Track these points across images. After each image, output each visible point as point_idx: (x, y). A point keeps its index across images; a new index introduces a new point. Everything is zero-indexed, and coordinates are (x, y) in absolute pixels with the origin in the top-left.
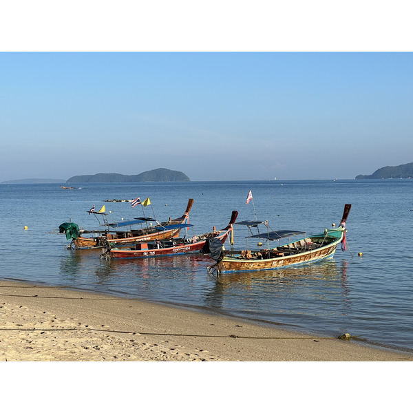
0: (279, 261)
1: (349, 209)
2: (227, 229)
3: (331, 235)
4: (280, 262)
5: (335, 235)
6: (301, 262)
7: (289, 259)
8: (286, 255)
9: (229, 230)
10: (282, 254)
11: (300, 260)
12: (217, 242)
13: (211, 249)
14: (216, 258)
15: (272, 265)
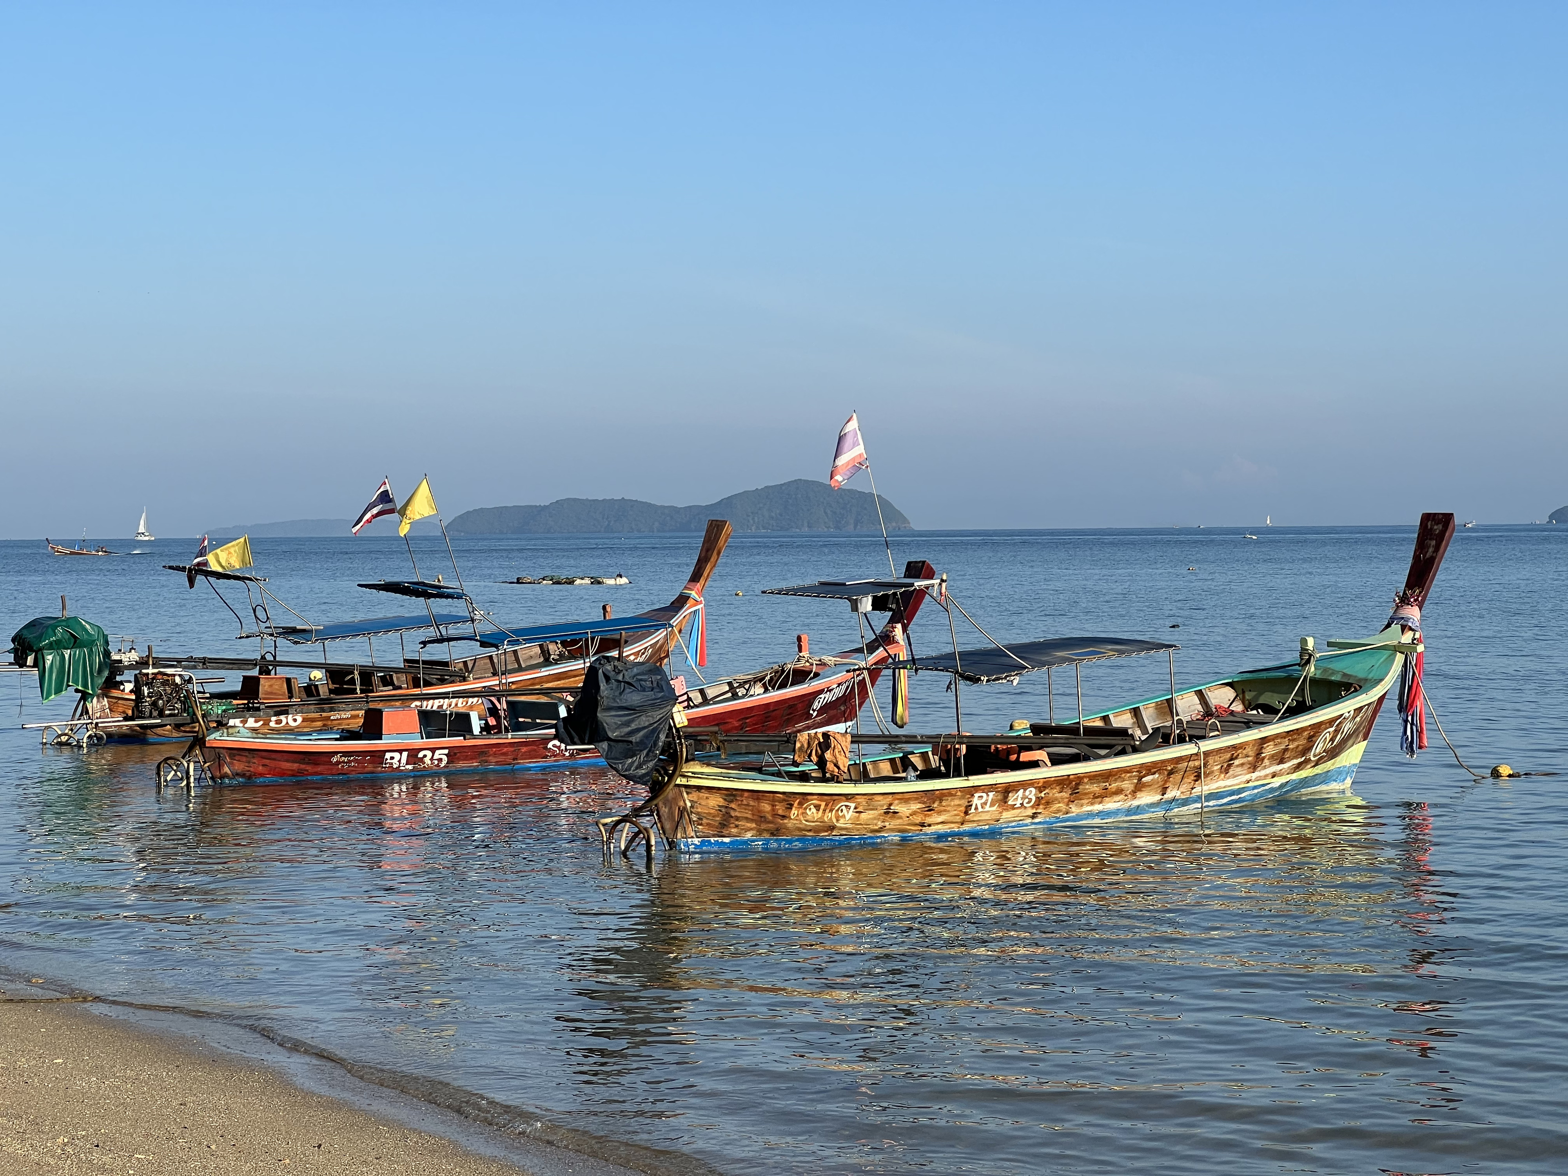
0: (1007, 790)
1: (1440, 538)
2: (867, 649)
3: (1337, 666)
4: (1015, 799)
5: (1356, 668)
6: (1146, 798)
7: (1072, 785)
8: (1056, 760)
9: (884, 650)
10: (1041, 755)
11: (1139, 787)
12: (645, 681)
13: (608, 720)
14: (640, 766)
15: (966, 813)
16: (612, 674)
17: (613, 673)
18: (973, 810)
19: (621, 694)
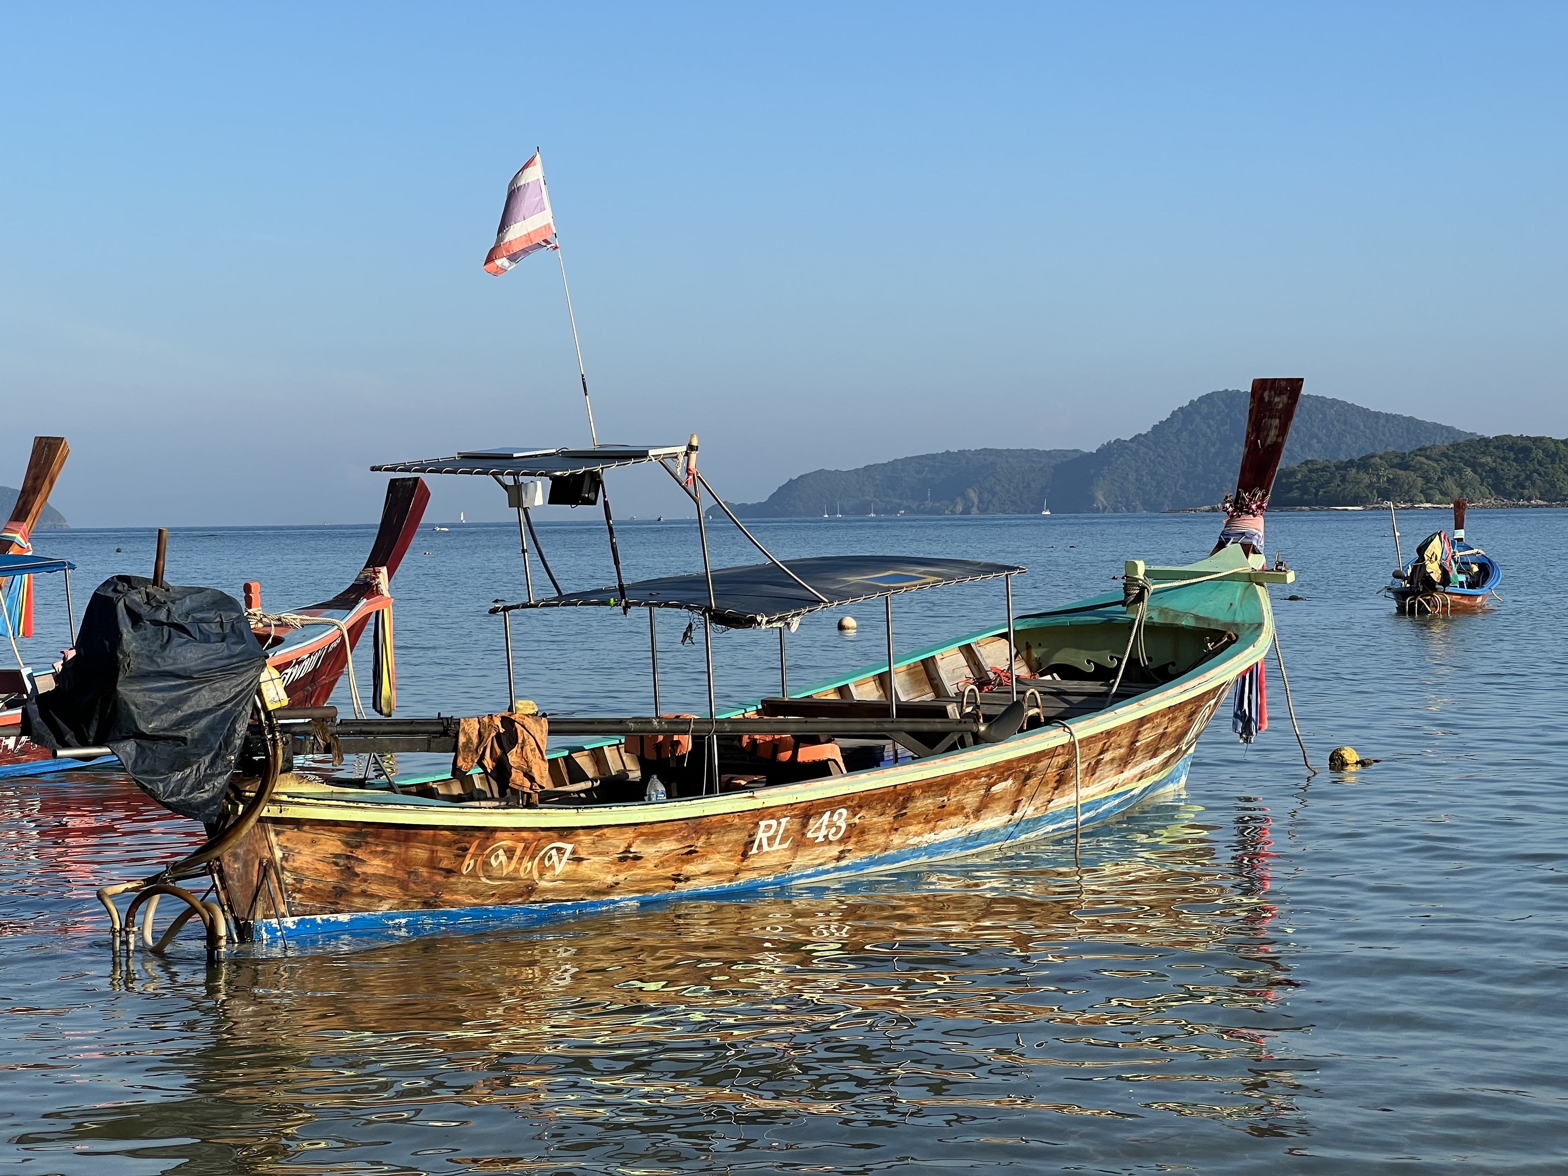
0: (806, 811)
2: (345, 601)
3: (1184, 604)
4: (820, 827)
5: (1210, 608)
7: (899, 801)
9: (363, 607)
10: (831, 751)
11: (985, 802)
12: (208, 621)
13: (140, 698)
14: (198, 786)
15: (745, 855)
16: (145, 610)
17: (148, 608)
18: (754, 851)
19: (163, 647)
